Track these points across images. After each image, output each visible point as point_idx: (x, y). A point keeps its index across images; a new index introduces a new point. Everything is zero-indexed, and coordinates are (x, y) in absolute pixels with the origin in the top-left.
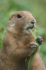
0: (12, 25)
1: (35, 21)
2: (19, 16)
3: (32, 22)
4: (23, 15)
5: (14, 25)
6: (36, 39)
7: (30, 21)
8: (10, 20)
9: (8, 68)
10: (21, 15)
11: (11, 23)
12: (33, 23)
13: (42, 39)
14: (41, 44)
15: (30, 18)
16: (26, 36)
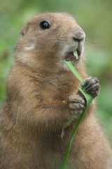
0: (28, 49)
1: (84, 35)
2: (44, 25)
3: (75, 37)
4: (53, 21)
5: (32, 47)
6: (83, 84)
7: (71, 35)
8: (23, 34)
9: (18, 152)
10: (48, 22)
11: (26, 43)
12: (78, 40)
13: (98, 84)
14: (96, 95)
15: (70, 29)
16: (62, 76)
